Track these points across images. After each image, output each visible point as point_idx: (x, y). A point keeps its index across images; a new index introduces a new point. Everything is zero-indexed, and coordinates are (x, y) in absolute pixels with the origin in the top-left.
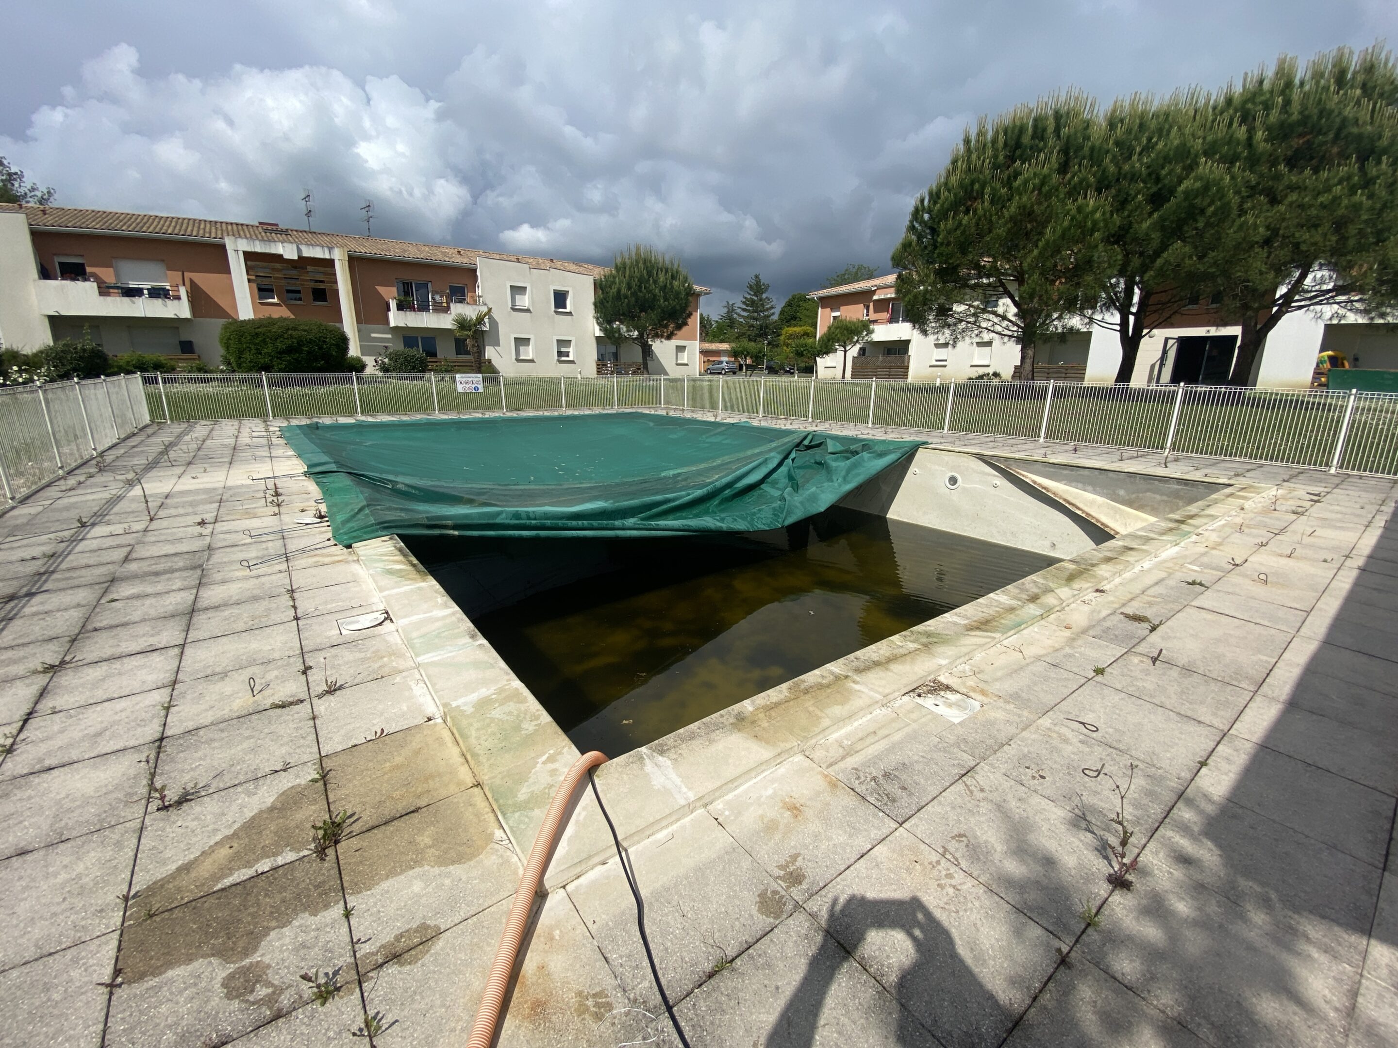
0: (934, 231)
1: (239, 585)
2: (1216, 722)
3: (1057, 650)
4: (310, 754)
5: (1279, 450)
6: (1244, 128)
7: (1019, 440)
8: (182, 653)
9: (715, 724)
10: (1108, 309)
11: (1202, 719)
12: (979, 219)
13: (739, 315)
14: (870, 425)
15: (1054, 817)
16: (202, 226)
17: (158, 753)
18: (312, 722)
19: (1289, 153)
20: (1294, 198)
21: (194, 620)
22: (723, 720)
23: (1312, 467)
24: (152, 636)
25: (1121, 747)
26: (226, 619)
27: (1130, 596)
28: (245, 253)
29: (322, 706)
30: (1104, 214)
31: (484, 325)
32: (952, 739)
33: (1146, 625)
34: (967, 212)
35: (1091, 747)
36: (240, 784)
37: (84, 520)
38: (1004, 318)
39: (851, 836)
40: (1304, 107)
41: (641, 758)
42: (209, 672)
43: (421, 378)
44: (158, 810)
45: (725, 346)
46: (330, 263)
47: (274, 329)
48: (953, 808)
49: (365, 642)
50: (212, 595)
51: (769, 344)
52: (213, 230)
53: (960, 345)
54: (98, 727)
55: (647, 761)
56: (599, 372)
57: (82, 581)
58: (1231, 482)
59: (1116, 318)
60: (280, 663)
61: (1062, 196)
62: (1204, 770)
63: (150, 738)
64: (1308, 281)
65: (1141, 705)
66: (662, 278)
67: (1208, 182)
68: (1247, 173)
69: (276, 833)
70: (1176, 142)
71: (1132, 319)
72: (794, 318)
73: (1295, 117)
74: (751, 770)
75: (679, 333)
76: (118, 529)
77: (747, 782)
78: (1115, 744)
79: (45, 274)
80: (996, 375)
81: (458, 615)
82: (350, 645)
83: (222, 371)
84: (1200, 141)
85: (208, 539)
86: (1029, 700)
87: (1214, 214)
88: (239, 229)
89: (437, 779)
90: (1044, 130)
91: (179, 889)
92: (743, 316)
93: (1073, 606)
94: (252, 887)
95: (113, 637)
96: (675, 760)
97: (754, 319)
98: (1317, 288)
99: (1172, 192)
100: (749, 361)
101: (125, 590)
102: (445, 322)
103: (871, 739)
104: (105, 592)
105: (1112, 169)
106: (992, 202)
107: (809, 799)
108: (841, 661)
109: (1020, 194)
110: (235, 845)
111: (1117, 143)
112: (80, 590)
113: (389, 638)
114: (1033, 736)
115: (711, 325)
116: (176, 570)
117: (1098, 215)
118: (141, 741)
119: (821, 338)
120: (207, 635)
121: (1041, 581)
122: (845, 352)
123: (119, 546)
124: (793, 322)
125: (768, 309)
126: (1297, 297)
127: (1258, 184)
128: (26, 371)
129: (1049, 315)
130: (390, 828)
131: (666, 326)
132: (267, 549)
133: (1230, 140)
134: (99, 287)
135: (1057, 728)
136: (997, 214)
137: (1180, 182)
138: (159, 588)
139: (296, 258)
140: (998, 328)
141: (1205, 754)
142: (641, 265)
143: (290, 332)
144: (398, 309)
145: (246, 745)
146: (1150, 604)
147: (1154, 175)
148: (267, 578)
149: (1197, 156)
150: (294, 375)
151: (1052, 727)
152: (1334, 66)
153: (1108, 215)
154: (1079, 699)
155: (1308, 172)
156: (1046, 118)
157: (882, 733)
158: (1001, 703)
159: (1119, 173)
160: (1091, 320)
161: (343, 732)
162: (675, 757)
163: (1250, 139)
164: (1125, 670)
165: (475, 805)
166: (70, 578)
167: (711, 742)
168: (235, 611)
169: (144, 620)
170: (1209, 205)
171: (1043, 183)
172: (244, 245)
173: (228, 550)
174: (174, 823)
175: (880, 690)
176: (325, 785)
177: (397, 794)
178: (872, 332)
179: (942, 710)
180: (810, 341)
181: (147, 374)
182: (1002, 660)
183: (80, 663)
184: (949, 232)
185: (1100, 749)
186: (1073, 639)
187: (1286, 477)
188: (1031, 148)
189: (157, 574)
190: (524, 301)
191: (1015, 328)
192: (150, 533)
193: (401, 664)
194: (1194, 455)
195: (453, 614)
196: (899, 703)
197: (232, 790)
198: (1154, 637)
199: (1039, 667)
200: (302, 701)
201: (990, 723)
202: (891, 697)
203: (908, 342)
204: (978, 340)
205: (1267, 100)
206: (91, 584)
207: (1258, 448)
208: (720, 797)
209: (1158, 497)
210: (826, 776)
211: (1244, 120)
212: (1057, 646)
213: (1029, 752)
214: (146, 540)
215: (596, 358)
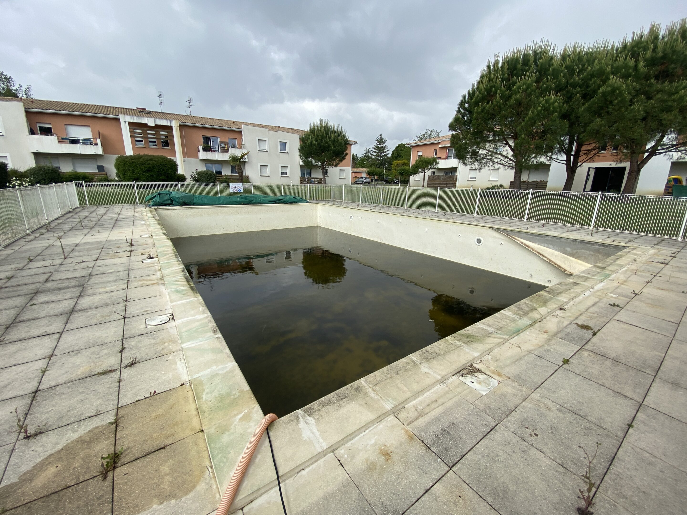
0: (470, 112)
1: (99, 297)
2: (635, 397)
3: (540, 347)
4: (112, 406)
5: (651, 228)
6: (633, 60)
7: (513, 220)
8: (60, 337)
9: (343, 395)
10: (560, 152)
11: (627, 394)
12: (494, 106)
13: (372, 155)
14: (436, 211)
15: (544, 465)
16: (109, 109)
17: (32, 401)
18: (118, 384)
19: (656, 73)
20: (659, 96)
21: (72, 317)
22: (348, 392)
23: (668, 237)
24: (48, 326)
25: (582, 413)
26: (88, 317)
27: (580, 313)
28: (129, 123)
29: (126, 373)
30: (559, 103)
31: (245, 159)
32: (481, 406)
33: (590, 332)
34: (488, 103)
35: (564, 413)
36: (71, 424)
37: (31, 258)
38: (506, 157)
39: (420, 476)
40: (664, 50)
41: (297, 418)
42: (71, 349)
43: (213, 185)
44: (24, 438)
45: (364, 170)
46: (170, 128)
47: (141, 160)
48: (483, 456)
49: (158, 333)
50: (85, 302)
51: (386, 169)
52: (114, 111)
53: (483, 170)
54: (6, 382)
55: (301, 419)
56: (302, 183)
57: (22, 293)
58: (628, 245)
59: (564, 157)
60: (110, 345)
61: (537, 94)
62: (631, 430)
63: (31, 391)
64: (665, 139)
65: (591, 385)
66: (333, 136)
67: (614, 87)
68: (635, 83)
69: (83, 459)
70: (598, 67)
71: (572, 158)
72: (399, 156)
73: (660, 54)
74: (362, 427)
75: (341, 164)
76: (47, 263)
77: (359, 434)
78: (578, 412)
79: (32, 132)
80: (501, 186)
81: (209, 318)
82: (149, 335)
83: (117, 181)
84: (610, 67)
85: (91, 269)
86: (526, 380)
87: (618, 103)
88: (127, 111)
89: (180, 426)
90: (529, 61)
91: (23, 493)
92: (374, 155)
93: (548, 318)
94: (63, 495)
95: (27, 326)
96: (318, 419)
97: (379, 156)
98: (671, 143)
99: (595, 92)
100: (376, 177)
101: (41, 298)
102: (225, 157)
103: (433, 406)
104: (31, 299)
105: (564, 80)
106: (501, 98)
107: (397, 448)
108: (418, 353)
109: (516, 95)
110: (59, 466)
111: (566, 67)
112: (19, 298)
113: (171, 331)
114: (530, 405)
115: (358, 159)
116: (70, 287)
117: (556, 104)
118: (26, 393)
119: (412, 166)
120: (75, 326)
121: (530, 303)
122: (424, 173)
123: (45, 273)
124: (398, 158)
125: (385, 152)
126: (659, 148)
127: (640, 89)
128: (19, 180)
129: (529, 156)
130: (147, 459)
131: (335, 160)
132: (119, 276)
133: (626, 66)
134: (58, 139)
135: (543, 400)
136: (503, 103)
137: (599, 88)
138: (59, 297)
139: (154, 125)
140: (503, 162)
141: (630, 419)
142: (323, 129)
143: (149, 162)
144: (203, 151)
145: (80, 397)
146: (591, 318)
147: (585, 84)
148: (115, 293)
149: (608, 74)
150: (150, 183)
151: (540, 399)
152: (680, 29)
153: (561, 104)
154: (555, 380)
155: (667, 83)
156: (530, 55)
157: (440, 401)
158: (509, 382)
159: (567, 82)
160: (551, 158)
161: (134, 391)
162: (317, 417)
163: (636, 66)
164: (581, 361)
165: (199, 445)
166: (17, 291)
167: (340, 407)
168: (93, 312)
169: (46, 317)
170: (615, 100)
171: (527, 88)
172: (129, 119)
173: (99, 276)
174: (30, 447)
175: (440, 372)
176: (116, 427)
177: (155, 435)
178: (438, 163)
179: (475, 385)
180: (406, 168)
181: (78, 182)
182: (509, 353)
183: (7, 342)
184: (479, 113)
185: (570, 415)
186: (549, 340)
187: (656, 242)
188: (522, 70)
189: (60, 289)
190: (265, 147)
191: (511, 162)
192: (63, 266)
193: (174, 347)
194: (606, 229)
195: (207, 317)
196: (451, 380)
197: (65, 427)
198: (595, 340)
199: (531, 358)
200: (114, 370)
201: (503, 396)
202: (446, 377)
203: (456, 169)
204: (492, 168)
205: (645, 46)
206: (26, 295)
207: (640, 226)
208: (342, 445)
209: (588, 252)
210: (407, 431)
211: (633, 56)
212: (540, 344)
213: (527, 417)
214: (60, 269)
215: (300, 175)
